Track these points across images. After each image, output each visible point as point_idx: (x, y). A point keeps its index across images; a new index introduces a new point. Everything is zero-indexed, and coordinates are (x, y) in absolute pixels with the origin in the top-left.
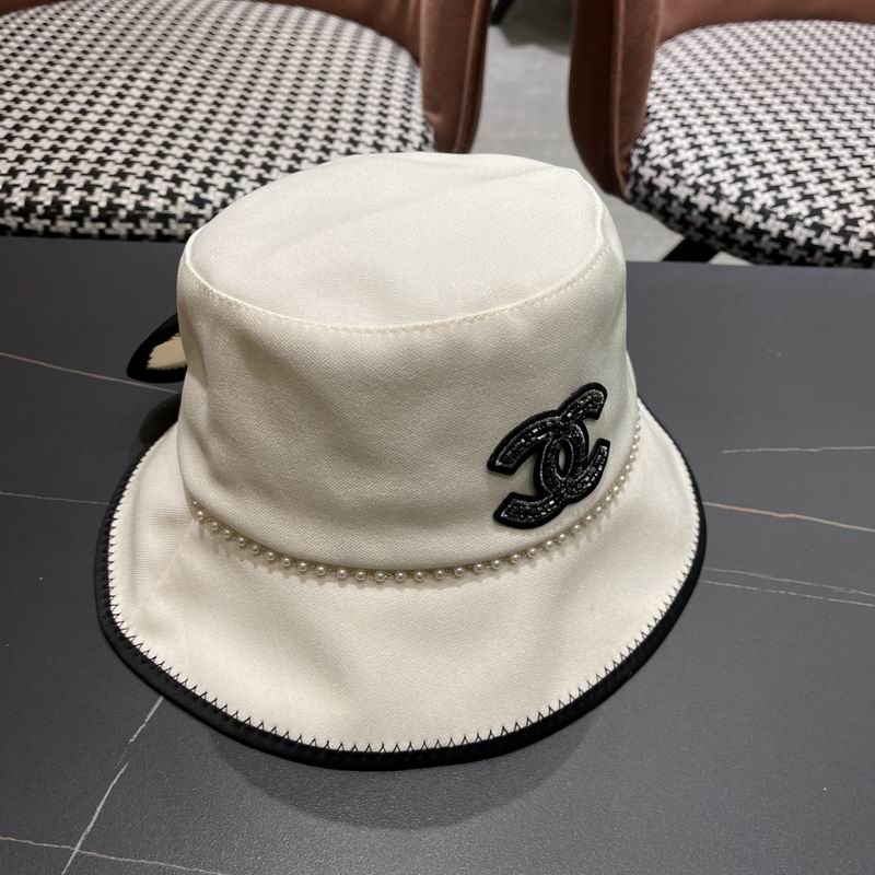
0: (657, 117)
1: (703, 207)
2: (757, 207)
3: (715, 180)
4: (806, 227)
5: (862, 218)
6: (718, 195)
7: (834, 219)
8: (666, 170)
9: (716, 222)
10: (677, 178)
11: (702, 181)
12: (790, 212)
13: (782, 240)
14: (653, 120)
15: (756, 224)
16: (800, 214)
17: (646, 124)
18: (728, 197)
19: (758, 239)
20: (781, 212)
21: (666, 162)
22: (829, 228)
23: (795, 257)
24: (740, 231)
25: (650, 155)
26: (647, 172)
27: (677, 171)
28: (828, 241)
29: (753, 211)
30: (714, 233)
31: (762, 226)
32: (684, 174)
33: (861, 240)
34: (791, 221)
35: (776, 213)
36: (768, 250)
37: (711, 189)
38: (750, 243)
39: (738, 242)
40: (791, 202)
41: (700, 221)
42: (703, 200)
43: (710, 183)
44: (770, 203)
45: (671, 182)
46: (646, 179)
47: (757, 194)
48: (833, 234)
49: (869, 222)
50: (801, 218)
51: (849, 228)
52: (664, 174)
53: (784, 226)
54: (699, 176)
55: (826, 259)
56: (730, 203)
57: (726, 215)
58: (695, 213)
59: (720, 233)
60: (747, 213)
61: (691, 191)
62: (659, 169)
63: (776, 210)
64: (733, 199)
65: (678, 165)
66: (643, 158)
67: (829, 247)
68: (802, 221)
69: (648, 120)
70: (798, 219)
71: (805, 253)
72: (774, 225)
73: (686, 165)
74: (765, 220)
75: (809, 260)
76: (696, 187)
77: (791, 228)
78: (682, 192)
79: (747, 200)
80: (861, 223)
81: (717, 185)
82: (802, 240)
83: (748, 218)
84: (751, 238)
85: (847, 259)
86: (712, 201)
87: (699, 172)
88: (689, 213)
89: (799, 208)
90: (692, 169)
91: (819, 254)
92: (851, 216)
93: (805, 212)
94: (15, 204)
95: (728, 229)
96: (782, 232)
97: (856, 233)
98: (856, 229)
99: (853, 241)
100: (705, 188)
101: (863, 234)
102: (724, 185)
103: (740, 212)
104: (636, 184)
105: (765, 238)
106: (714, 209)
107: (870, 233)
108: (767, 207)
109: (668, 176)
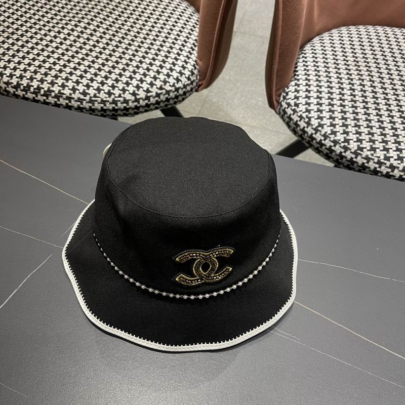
0: (298, 78)
1: (302, 127)
2: (323, 133)
3: (310, 116)
4: (340, 147)
5: (366, 148)
6: (308, 124)
7: (353, 146)
8: (292, 106)
9: (306, 135)
10: (294, 111)
11: (304, 115)
12: (336, 138)
13: (330, 150)
14: (296, 79)
15: (321, 140)
16: (340, 140)
17: (292, 81)
18: (312, 125)
19: (321, 147)
20: (332, 137)
21: (292, 103)
22: (350, 149)
23: (335, 158)
24: (314, 141)
25: (288, 97)
26: (284, 105)
27: (296, 108)
28: (348, 155)
29: (321, 134)
30: (305, 139)
31: (323, 142)
32: (298, 110)
33: (362, 158)
34: (335, 142)
35: (330, 138)
36: (325, 152)
37: (307, 120)
38: (318, 147)
39: (314, 146)
40: (338, 134)
41: (300, 132)
42: (302, 124)
43: (307, 117)
44: (329, 132)
45: (292, 112)
46: (283, 108)
47: (325, 126)
48: (351, 152)
49: (368, 150)
50: (340, 142)
51: (359, 151)
52: (290, 107)
53: (332, 144)
54: (304, 112)
55: (347, 162)
56: (312, 128)
57: (310, 133)
58: (298, 129)
59: (307, 140)
60: (318, 134)
61: (299, 119)
62: (289, 105)
63: (330, 136)
64: (314, 127)
65: (297, 105)
66: (284, 98)
67: (349, 157)
68: (340, 144)
69: (293, 79)
70: (338, 143)
71: (339, 158)
72: (328, 143)
73: (300, 105)
74: (325, 140)
75: (340, 161)
76: (301, 117)
77: (335, 146)
78: (295, 118)
79: (320, 128)
80: (365, 150)
81: (310, 118)
82: (338, 152)
83: (318, 137)
84: (318, 145)
85: (356, 165)
86: (306, 125)
87: (304, 111)
88: (297, 128)
89: (340, 137)
90: (302, 108)
91: (344, 160)
92: (361, 146)
93: (342, 140)
94: (13, 83)
95: (310, 139)
96: (331, 146)
97: (361, 155)
98: (362, 153)
99: (359, 157)
100: (305, 119)
101: (364, 156)
102: (312, 119)
103: (316, 134)
104: (280, 108)
105: (324, 147)
106: (306, 129)
107: (367, 156)
108: (327, 134)
109: (291, 109)
